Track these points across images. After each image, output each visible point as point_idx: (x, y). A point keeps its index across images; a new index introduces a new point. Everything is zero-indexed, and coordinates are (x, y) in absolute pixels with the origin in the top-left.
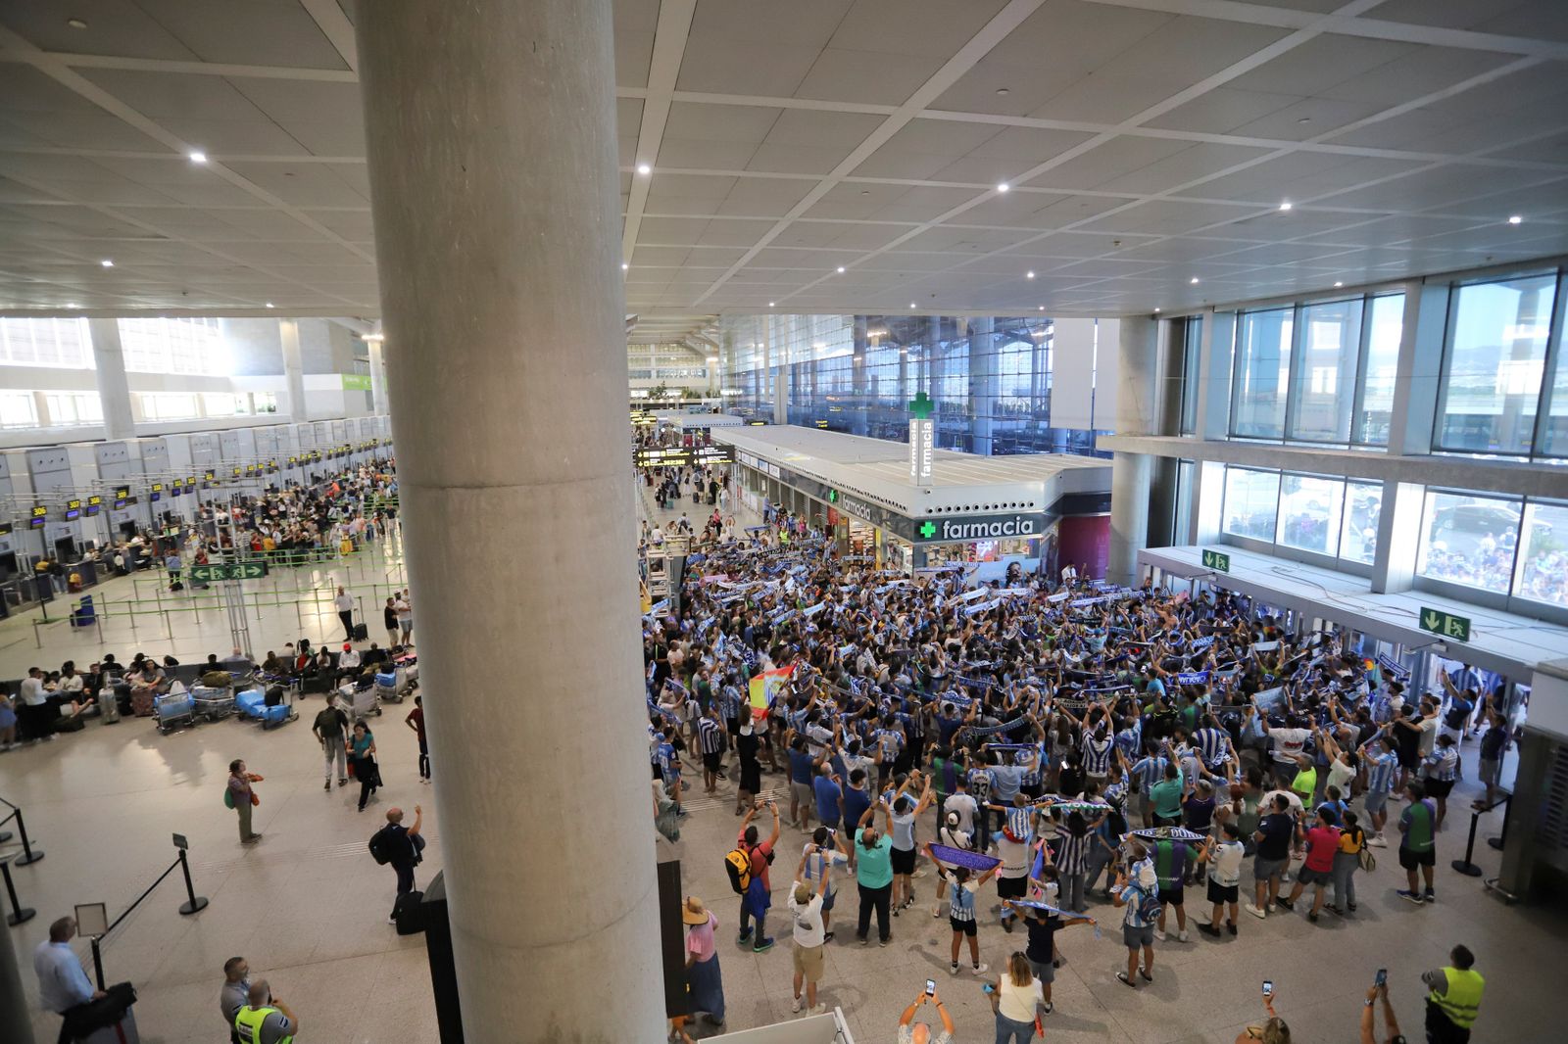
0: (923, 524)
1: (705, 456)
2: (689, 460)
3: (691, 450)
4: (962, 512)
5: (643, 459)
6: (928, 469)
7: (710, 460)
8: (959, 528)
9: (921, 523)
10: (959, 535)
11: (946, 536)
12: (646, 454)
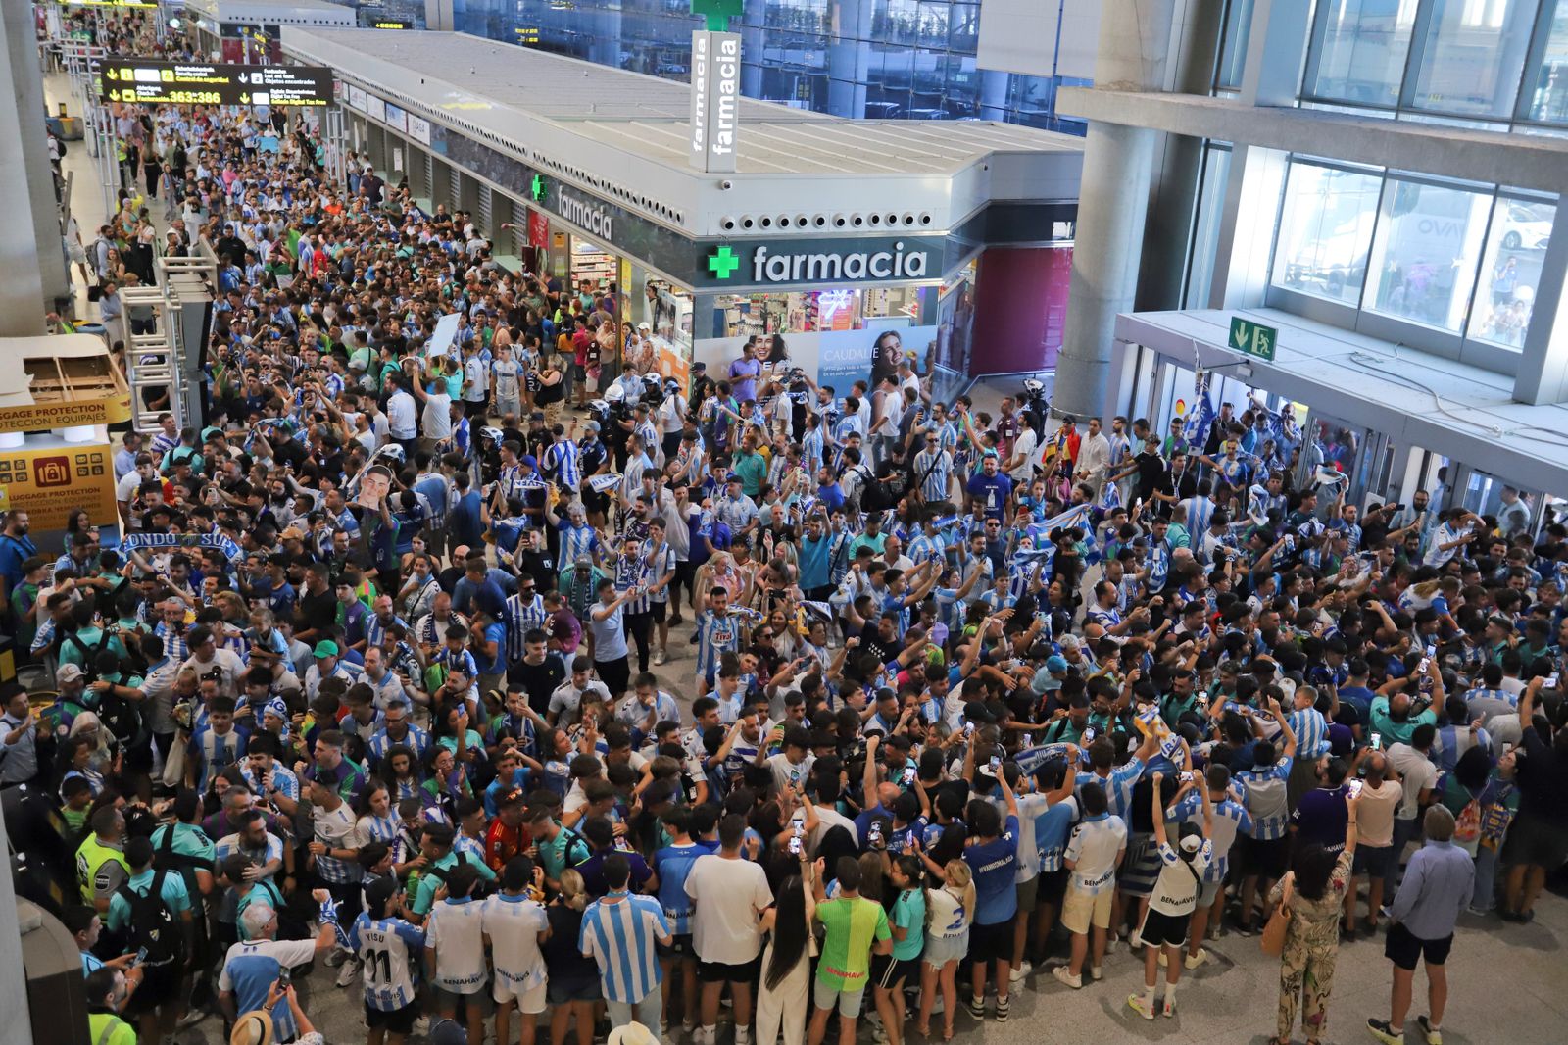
0: (714, 251)
1: (265, 88)
2: (231, 95)
3: (233, 73)
4: (792, 230)
5: (120, 85)
6: (727, 138)
7: (277, 96)
8: (786, 261)
9: (712, 249)
10: (785, 275)
11: (759, 277)
12: (126, 74)
